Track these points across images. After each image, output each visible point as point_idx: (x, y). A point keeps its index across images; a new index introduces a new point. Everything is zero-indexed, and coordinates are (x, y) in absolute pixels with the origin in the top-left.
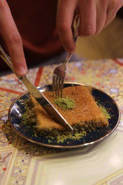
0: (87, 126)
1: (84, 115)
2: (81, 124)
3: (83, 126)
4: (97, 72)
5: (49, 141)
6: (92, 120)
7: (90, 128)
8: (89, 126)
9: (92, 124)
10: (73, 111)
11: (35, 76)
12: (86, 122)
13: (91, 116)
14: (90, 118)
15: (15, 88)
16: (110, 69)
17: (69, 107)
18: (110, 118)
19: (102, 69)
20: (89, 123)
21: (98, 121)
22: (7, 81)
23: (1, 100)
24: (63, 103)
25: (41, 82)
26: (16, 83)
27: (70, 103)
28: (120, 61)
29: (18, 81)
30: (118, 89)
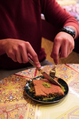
0: (55, 95)
2: (53, 94)
3: (54, 95)
4: (59, 69)
5: (40, 99)
7: (57, 96)
9: (58, 94)
10: (50, 88)
11: (35, 71)
12: (55, 93)
14: (56, 92)
16: (64, 68)
18: (65, 91)
19: (61, 68)
21: (60, 93)
22: (24, 73)
23: (22, 81)
24: (46, 85)
25: (37, 73)
26: (27, 74)
27: (49, 85)
28: (67, 64)
29: (28, 73)
30: (68, 76)
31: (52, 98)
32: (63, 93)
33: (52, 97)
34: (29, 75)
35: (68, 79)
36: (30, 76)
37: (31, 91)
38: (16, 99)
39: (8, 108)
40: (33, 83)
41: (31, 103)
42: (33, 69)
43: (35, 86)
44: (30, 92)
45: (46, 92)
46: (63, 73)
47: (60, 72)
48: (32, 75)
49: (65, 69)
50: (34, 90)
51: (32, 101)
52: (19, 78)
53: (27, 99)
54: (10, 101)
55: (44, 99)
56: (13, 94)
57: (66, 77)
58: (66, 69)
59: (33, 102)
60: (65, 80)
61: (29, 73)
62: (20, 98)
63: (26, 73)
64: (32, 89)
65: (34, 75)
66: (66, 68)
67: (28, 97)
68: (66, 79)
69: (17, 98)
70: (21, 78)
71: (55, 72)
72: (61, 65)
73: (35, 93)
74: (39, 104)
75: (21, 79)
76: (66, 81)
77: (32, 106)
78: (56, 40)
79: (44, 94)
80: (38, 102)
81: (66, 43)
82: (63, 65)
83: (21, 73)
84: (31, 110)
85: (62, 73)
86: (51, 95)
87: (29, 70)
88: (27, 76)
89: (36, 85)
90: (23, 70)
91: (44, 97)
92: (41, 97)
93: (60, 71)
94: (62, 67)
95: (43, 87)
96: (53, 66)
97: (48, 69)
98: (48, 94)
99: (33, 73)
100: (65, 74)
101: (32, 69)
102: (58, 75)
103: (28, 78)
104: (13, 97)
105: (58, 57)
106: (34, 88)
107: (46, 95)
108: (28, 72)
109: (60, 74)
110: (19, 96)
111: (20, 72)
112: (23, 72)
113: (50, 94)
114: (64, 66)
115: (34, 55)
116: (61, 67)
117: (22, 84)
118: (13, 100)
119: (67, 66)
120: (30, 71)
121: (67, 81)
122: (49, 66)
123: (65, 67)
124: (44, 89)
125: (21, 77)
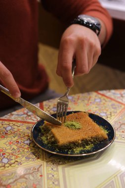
4: (86, 102)
16: (95, 99)
22: (18, 115)
23: (19, 130)
26: (25, 116)
28: (101, 92)
29: (27, 114)
30: (106, 113)
34: (30, 118)
35: (107, 117)
36: (31, 119)
38: (17, 161)
39: (4, 179)
48: (35, 118)
52: (11, 125)
53: (38, 159)
54: (4, 166)
56: (8, 154)
57: (102, 114)
58: (101, 101)
63: (22, 115)
66: (100, 98)
69: (19, 161)
70: (14, 125)
72: (89, 94)
74: (64, 165)
75: (16, 127)
83: (12, 115)
84: (50, 176)
85: (94, 108)
88: (26, 120)
90: (15, 110)
94: (90, 98)
96: (73, 97)
103: (28, 123)
104: (9, 160)
108: (26, 112)
110: (20, 156)
111: (10, 114)
112: (14, 113)
114: (96, 96)
116: (88, 97)
118: (11, 165)
119: (100, 96)
123: (97, 98)
125: (14, 123)
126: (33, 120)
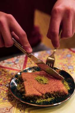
0: (55, 94)
1: (54, 88)
2: (51, 93)
3: (53, 95)
4: (60, 56)
5: (31, 101)
6: (58, 91)
7: (57, 96)
8: (56, 94)
9: (58, 93)
10: (46, 85)
11: (24, 59)
12: (54, 92)
13: (57, 88)
15: (13, 67)
16: (67, 55)
17: (45, 82)
18: (69, 89)
19: (63, 55)
20: (56, 92)
21: (62, 91)
22: (8, 63)
23: (5, 75)
24: (41, 80)
25: (27, 63)
26: (13, 64)
27: (45, 80)
28: (73, 49)
29: (14, 62)
30: (73, 66)
31: (49, 99)
32: (67, 92)
33: (50, 97)
34: (16, 65)
35: (73, 70)
36: (16, 67)
37: (19, 89)
40: (22, 77)
41: (18, 107)
42: (21, 56)
43: (25, 82)
44: (18, 91)
45: (41, 91)
46: (65, 63)
47: (61, 61)
48: (20, 66)
49: (69, 56)
50: (24, 88)
51: (19, 103)
53: (12, 100)
55: (38, 101)
57: (70, 67)
58: (71, 56)
59: (20, 105)
60: (68, 72)
61: (16, 62)
62: (2, 99)
63: (11, 63)
64: (20, 86)
65: (22, 66)
66: (71, 54)
67: (14, 97)
68: (70, 70)
71: (53, 59)
72: (63, 50)
73: (24, 92)
74: (30, 108)
75: (3, 72)
76: (70, 74)
77: (19, 110)
78: (55, 11)
79: (37, 93)
80: (28, 104)
81: (70, 15)
82: (67, 51)
83: (4, 62)
85: (64, 61)
86: (48, 95)
87: (15, 58)
88: (12, 68)
89: (26, 80)
90: (6, 59)
91: (39, 97)
92: (34, 98)
93: (61, 59)
94: (64, 53)
95: (37, 83)
96: (51, 52)
97: (44, 57)
98: (44, 93)
99: (22, 63)
100: (69, 63)
101: (19, 57)
102: (59, 64)
103: (14, 70)
105: (58, 38)
106: (23, 85)
107: (40, 94)
108: (14, 61)
109: (61, 64)
111: (2, 62)
112: (6, 61)
113: (46, 94)
115: (21, 33)
116: (62, 53)
117: (5, 78)
119: (71, 52)
120: (17, 60)
121: (72, 73)
122: (44, 52)
123: (69, 54)
124: (38, 86)
125: (3, 69)
126: (18, 68)
